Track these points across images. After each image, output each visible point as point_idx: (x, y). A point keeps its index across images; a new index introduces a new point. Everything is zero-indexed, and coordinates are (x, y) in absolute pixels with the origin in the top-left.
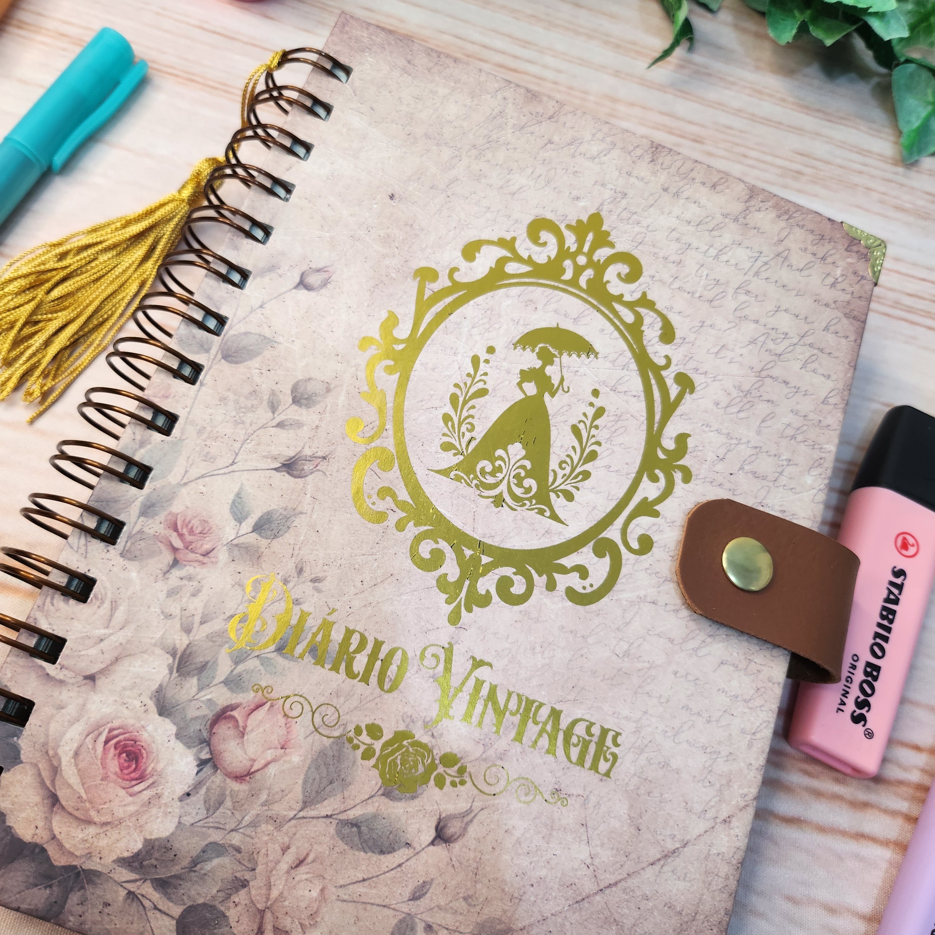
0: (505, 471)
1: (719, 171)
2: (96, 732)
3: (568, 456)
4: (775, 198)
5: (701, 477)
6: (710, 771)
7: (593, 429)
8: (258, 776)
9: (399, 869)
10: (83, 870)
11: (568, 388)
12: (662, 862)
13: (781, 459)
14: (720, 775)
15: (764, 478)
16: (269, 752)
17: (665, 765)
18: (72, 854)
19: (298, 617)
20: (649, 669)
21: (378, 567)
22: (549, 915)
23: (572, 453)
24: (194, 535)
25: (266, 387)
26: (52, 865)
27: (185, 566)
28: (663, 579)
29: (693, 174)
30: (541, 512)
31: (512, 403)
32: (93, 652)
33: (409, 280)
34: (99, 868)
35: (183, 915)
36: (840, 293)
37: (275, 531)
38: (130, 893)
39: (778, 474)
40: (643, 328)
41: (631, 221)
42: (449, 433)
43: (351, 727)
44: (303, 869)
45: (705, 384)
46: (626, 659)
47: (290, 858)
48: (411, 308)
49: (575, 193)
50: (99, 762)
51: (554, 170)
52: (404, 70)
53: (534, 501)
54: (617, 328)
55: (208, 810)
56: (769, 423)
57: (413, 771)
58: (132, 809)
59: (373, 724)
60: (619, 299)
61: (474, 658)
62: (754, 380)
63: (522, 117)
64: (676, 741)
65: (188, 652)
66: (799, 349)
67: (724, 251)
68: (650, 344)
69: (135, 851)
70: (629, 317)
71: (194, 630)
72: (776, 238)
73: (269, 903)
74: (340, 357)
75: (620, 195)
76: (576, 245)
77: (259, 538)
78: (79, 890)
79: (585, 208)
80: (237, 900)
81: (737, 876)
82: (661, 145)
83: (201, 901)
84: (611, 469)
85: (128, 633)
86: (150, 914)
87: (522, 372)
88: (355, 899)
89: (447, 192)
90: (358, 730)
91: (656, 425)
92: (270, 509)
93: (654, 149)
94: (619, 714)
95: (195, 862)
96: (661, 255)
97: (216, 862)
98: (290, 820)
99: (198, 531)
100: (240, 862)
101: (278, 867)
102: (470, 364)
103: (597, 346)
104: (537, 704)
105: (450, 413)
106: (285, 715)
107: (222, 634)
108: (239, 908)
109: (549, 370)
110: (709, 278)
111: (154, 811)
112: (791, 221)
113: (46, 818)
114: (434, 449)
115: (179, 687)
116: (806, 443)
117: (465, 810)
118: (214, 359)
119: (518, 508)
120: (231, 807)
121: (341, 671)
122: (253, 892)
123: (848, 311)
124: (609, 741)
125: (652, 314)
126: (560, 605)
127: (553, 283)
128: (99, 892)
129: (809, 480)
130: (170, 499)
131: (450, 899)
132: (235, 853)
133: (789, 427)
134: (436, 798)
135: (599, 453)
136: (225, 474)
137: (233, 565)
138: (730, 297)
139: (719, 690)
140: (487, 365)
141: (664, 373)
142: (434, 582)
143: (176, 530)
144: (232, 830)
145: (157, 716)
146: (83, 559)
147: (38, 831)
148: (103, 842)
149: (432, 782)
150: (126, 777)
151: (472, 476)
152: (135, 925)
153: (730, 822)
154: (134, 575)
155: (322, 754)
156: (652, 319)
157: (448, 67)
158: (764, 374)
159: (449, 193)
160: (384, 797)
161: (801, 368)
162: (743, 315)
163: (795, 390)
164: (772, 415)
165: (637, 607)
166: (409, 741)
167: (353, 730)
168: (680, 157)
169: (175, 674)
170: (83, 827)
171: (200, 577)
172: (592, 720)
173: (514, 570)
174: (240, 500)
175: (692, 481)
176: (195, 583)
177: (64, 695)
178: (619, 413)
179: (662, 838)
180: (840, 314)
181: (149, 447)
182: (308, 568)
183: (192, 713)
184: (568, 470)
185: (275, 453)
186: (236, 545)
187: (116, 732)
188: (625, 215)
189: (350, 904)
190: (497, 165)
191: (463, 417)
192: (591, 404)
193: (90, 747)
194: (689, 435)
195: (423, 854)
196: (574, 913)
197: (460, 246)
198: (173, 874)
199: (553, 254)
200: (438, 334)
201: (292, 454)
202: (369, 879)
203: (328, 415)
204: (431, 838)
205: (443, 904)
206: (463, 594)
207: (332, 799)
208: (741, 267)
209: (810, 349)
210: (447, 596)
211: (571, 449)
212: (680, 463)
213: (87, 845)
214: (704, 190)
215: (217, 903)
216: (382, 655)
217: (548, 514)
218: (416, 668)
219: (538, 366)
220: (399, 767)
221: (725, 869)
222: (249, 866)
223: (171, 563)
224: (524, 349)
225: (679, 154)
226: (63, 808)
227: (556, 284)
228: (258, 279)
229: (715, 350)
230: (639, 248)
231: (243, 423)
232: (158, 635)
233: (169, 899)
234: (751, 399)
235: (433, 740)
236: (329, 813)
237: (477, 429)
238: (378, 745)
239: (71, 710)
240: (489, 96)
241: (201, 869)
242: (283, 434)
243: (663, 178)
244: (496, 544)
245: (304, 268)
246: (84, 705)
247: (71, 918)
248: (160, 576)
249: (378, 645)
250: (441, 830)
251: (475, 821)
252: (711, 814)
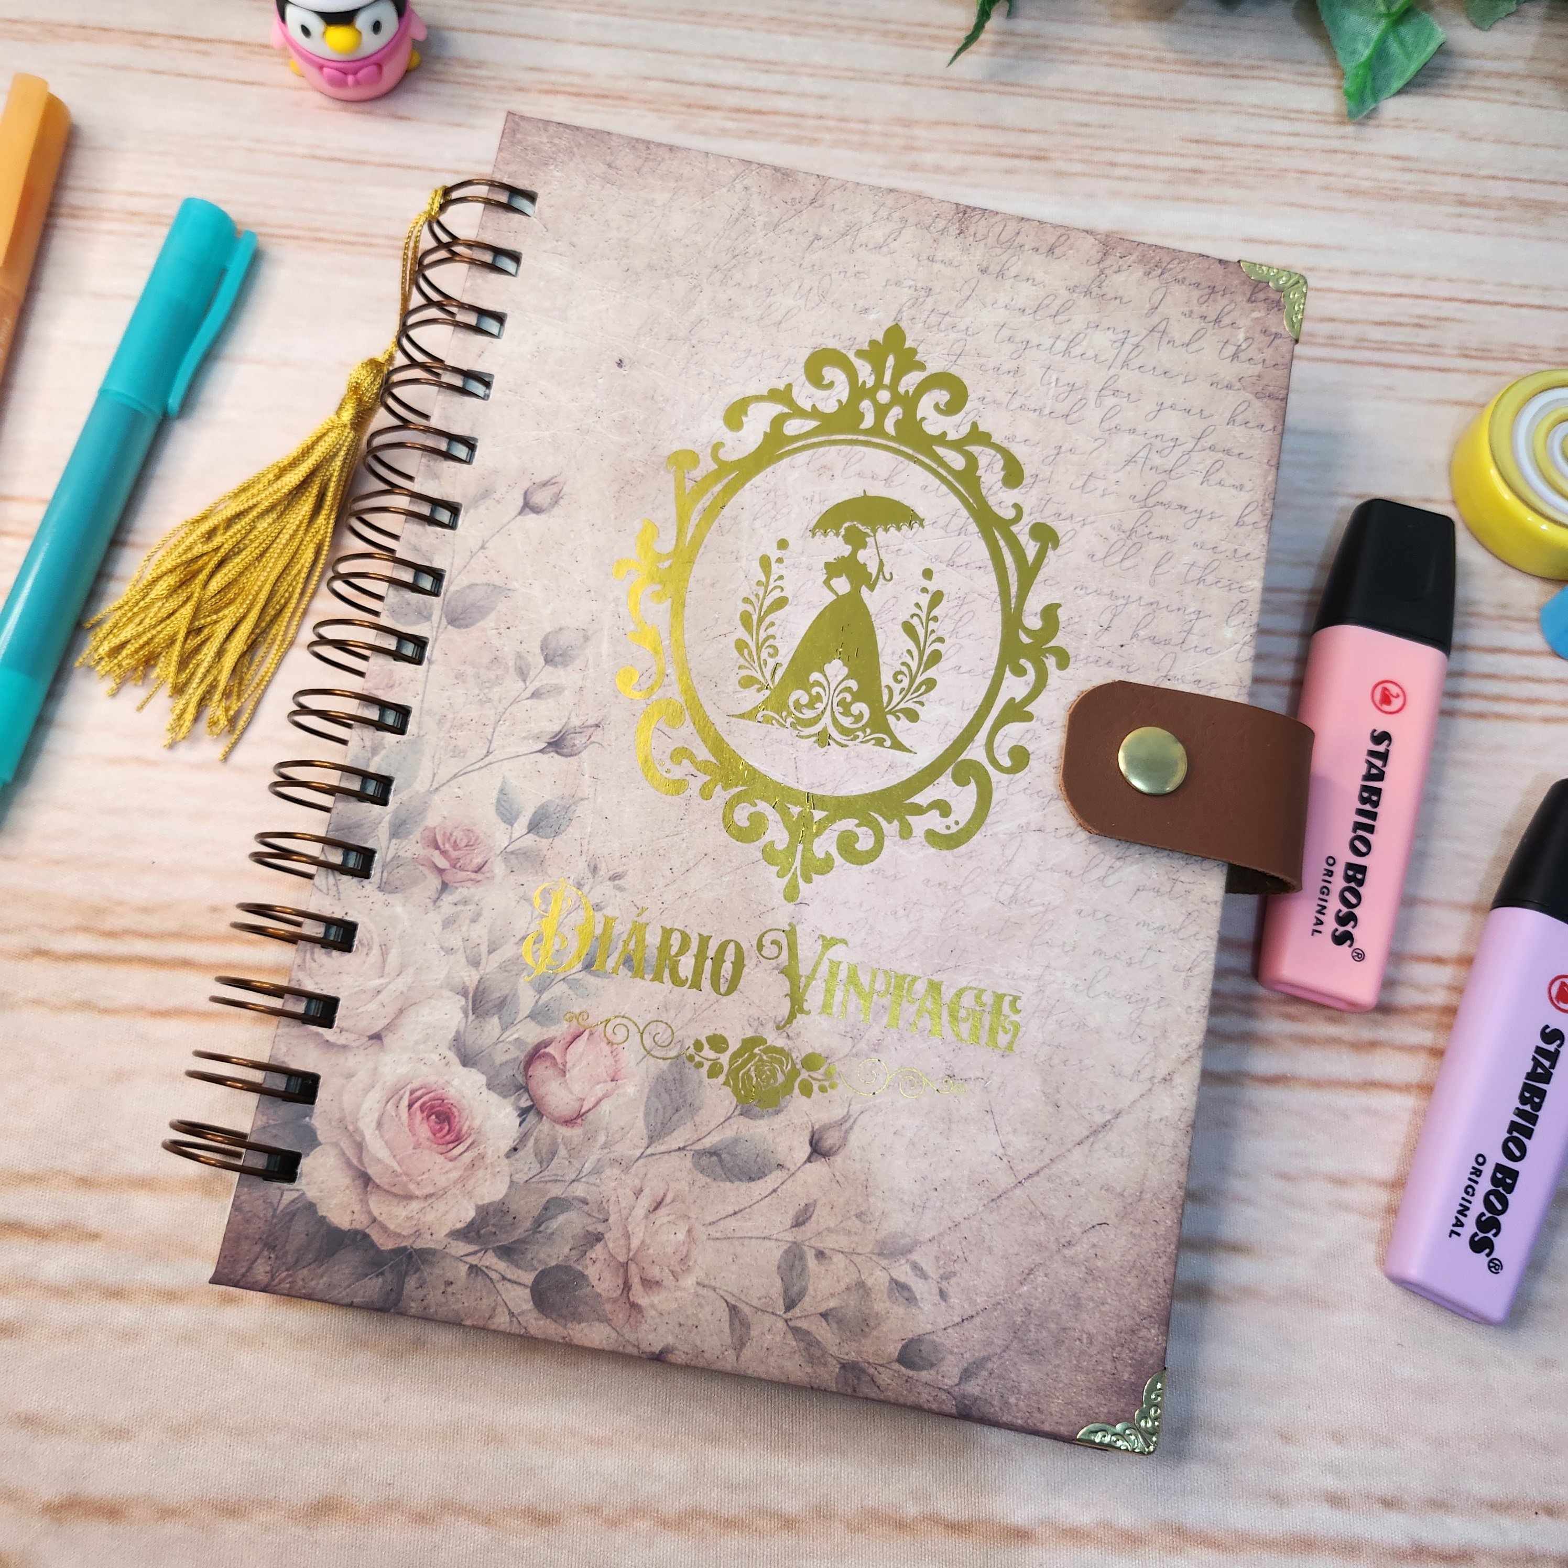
0: (825, 699)
1: (1055, 226)
2: (396, 1097)
3: (903, 664)
4: (1140, 248)
5: (1082, 657)
6: (1139, 1024)
7: (931, 622)
8: (590, 1116)
9: (774, 1195)
10: (416, 1250)
11: (891, 574)
12: (1091, 1140)
13: (1187, 612)
14: (1153, 1027)
15: (1167, 642)
16: (598, 1087)
17: (1081, 1025)
18: (399, 1235)
19: (602, 925)
20: (1045, 912)
21: (688, 848)
22: (962, 1220)
23: (908, 659)
24: (459, 849)
25: (508, 651)
26: (379, 1251)
27: (457, 888)
28: (1049, 798)
29: (1021, 239)
30: (880, 743)
31: (822, 608)
32: (372, 1007)
33: (662, 472)
34: (432, 1245)
35: (536, 1282)
36: (1246, 365)
37: (555, 827)
38: (472, 1267)
39: (1185, 634)
40: (978, 473)
41: (942, 327)
42: (747, 664)
43: (690, 1043)
44: (662, 1211)
45: (1073, 532)
46: (1013, 906)
47: (645, 1202)
48: (671, 511)
49: (861, 303)
50: (407, 1129)
51: (828, 277)
52: (607, 180)
53: (868, 731)
54: (944, 480)
55: (541, 1163)
56: (1165, 568)
57: (772, 1081)
58: (455, 1175)
59: (715, 1035)
60: (941, 439)
61: (822, 937)
62: (1139, 512)
63: (773, 210)
64: (1091, 995)
65: (481, 989)
66: (1196, 457)
67: (1077, 340)
68: (991, 492)
69: (468, 1220)
70: (957, 461)
71: (483, 962)
72: (1147, 306)
73: (631, 1254)
74: (593, 593)
75: (923, 293)
76: (873, 377)
77: (538, 839)
78: (415, 1273)
79: (878, 322)
80: (594, 1256)
81: (1188, 1142)
82: (969, 207)
83: (553, 1263)
84: (962, 670)
85: (407, 978)
86: (499, 1286)
87: (828, 565)
88: (729, 1235)
89: (690, 340)
90: (698, 1046)
91: (1013, 601)
92: (544, 800)
93: (961, 215)
94: (1014, 974)
95: (538, 1222)
96: (991, 365)
97: (561, 1218)
98: (637, 1160)
99: (463, 844)
100: (589, 1215)
101: (634, 1213)
102: (759, 569)
103: (920, 511)
104: (909, 979)
105: (743, 638)
106: (609, 1043)
107: (517, 960)
108: (598, 1264)
109: (862, 556)
110: (1060, 384)
111: (480, 1173)
112: (1165, 276)
113: (361, 1201)
114: (731, 689)
115: (479, 1031)
116: (1219, 585)
117: (841, 1117)
118: (438, 627)
119: (850, 743)
120: (567, 1156)
121: (665, 980)
122: (611, 1245)
123: (1259, 389)
124: (1006, 1008)
125: (988, 450)
126: (921, 854)
127: (849, 437)
128: (437, 1271)
129: (1228, 633)
130: (421, 811)
131: (840, 1219)
132: (581, 1205)
133: (1194, 568)
134: (805, 1109)
135: (943, 652)
136: (481, 768)
137: (512, 877)
138: (1092, 403)
139: (1138, 924)
140: (781, 566)
141: (1015, 529)
142: (760, 854)
143: (437, 847)
144: (573, 1181)
145: (461, 1067)
146: (337, 902)
147: (355, 1216)
148: (430, 1217)
149: (796, 1091)
150: (440, 1141)
151: (784, 714)
152: (484, 1301)
153: (1171, 1079)
154: (399, 909)
155: (660, 1079)
156: (989, 458)
157: (663, 159)
158: (1151, 501)
159: (694, 342)
160: (742, 1117)
161: (1202, 484)
162: (1113, 425)
163: (1197, 515)
164: (1168, 556)
165: (1019, 839)
166: (761, 1047)
167: (692, 1046)
168: (998, 218)
169: (471, 1017)
170: (405, 1203)
171: (477, 898)
172: (982, 986)
173: (857, 821)
174: (505, 798)
175: (1071, 665)
176: (472, 907)
177: (351, 1061)
178: (961, 594)
179: (1087, 1111)
180: (1250, 396)
181: (383, 752)
182: (604, 864)
183: (500, 1057)
184: (906, 682)
185: (536, 731)
186: (512, 853)
187: (418, 1093)
188: (934, 319)
189: (725, 1242)
190: (751, 287)
191: (761, 640)
192: (924, 590)
193: (394, 1114)
194: (1059, 606)
195: (799, 1174)
196: (991, 1212)
197: (720, 413)
198: (516, 1238)
199: (844, 397)
200: (711, 537)
201: (557, 728)
202: (740, 1211)
203: (591, 670)
204: (807, 1155)
205: (832, 1225)
206: (797, 862)
207: (681, 1129)
208: (1103, 359)
209: (1211, 453)
210: (777, 868)
211: (905, 654)
212: (1052, 644)
213: (414, 1222)
214: (1037, 258)
215: (571, 1263)
216: (711, 953)
217: (888, 743)
218: (754, 961)
219: (846, 554)
220: (755, 1079)
221: (1171, 1136)
222: (601, 1217)
223: (439, 887)
224: (825, 534)
225: (997, 213)
226: (378, 1186)
227: (855, 437)
228: (472, 511)
229: (1080, 483)
230: (959, 362)
231: (490, 700)
232: (442, 976)
233: (518, 1266)
234: (1138, 540)
235: (789, 1042)
236: (681, 1145)
237: (782, 652)
238: (725, 1059)
239: (362, 1076)
240: (725, 190)
241: (546, 1229)
242: (543, 707)
243: (978, 254)
244: (829, 794)
245: (526, 485)
246: (376, 1069)
247: (413, 1304)
248: (430, 905)
249: (704, 941)
250: (816, 1144)
251: (855, 1127)
252: (1145, 1074)
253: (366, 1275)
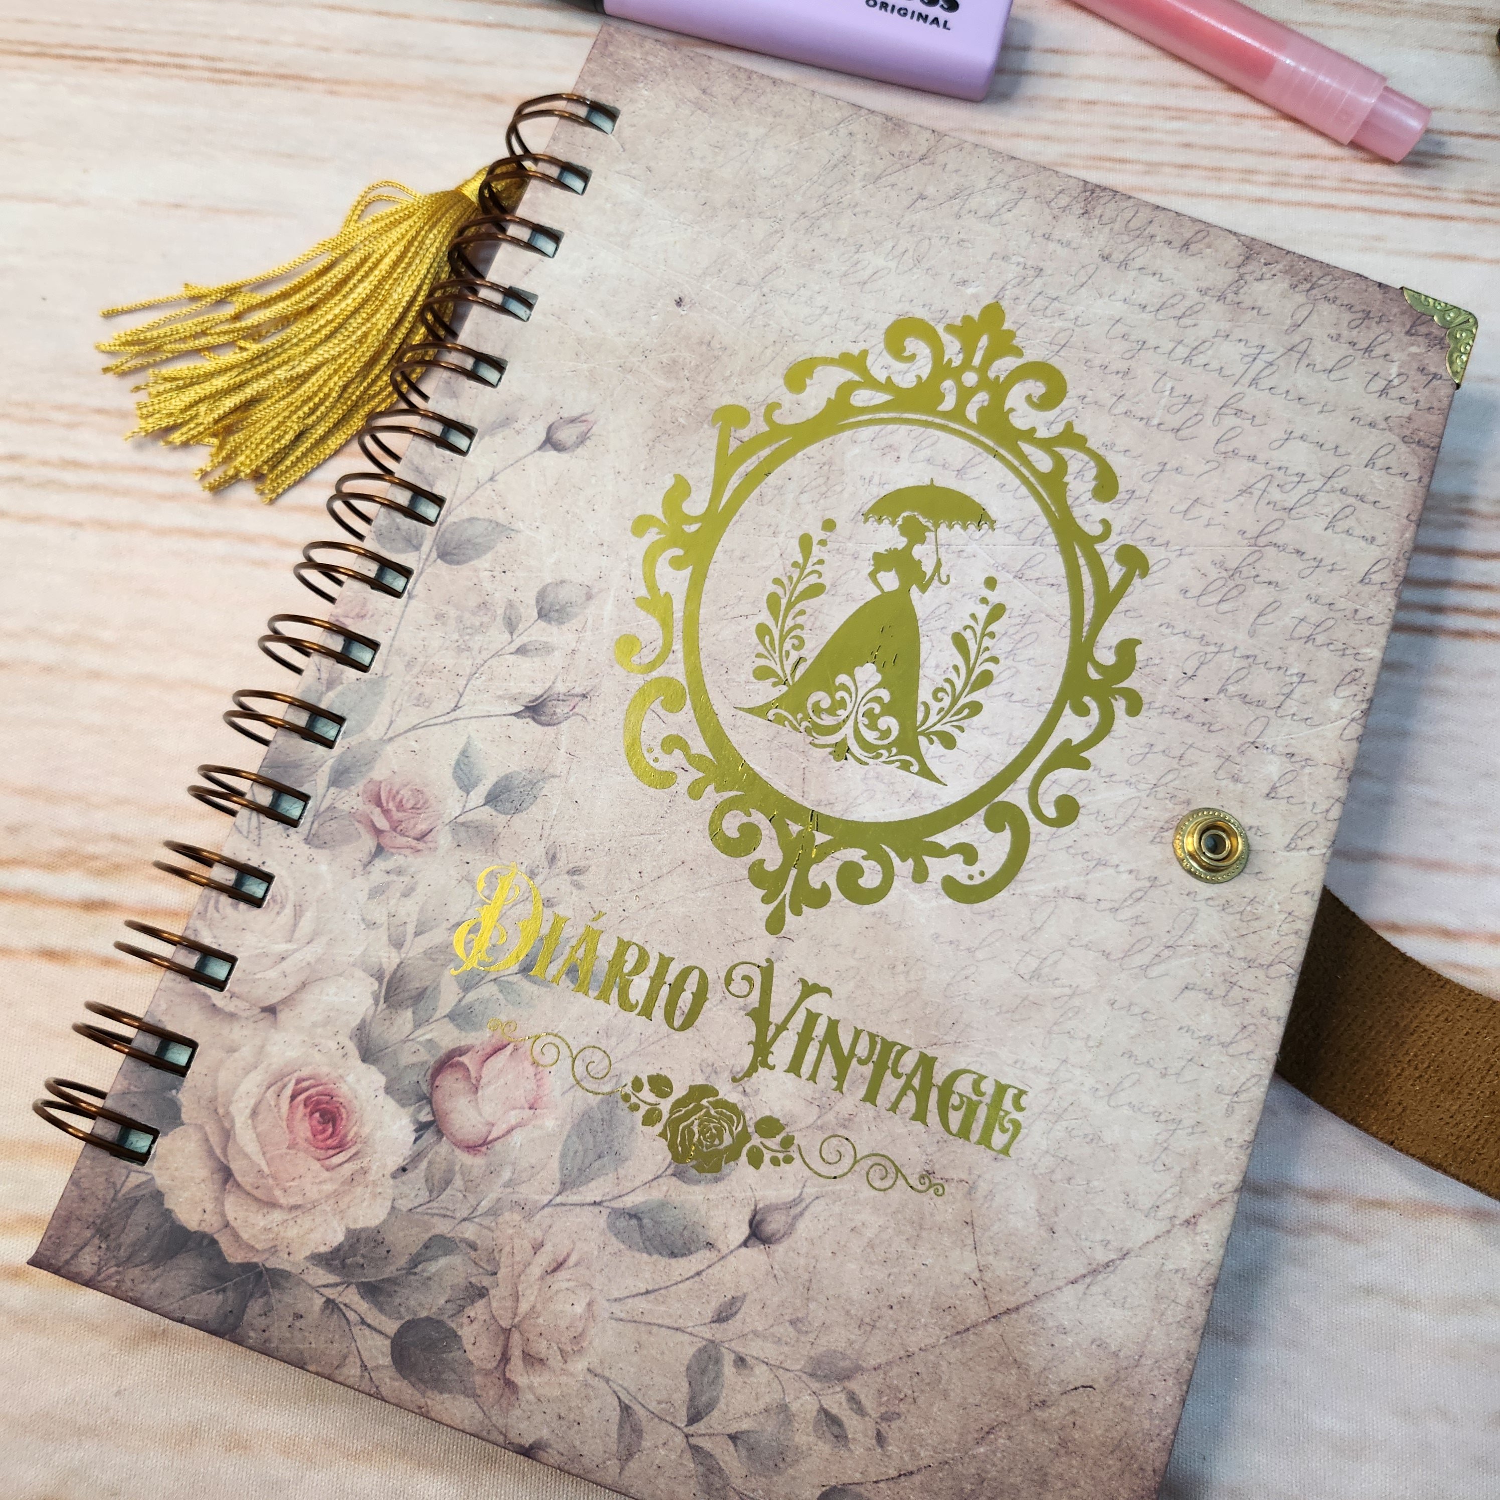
0: (850, 706)
1: (1194, 221)
2: (280, 1084)
3: (948, 680)
4: (1289, 257)
5: (1157, 705)
6: (1166, 1149)
7: (986, 638)
8: (498, 1145)
9: (697, 1279)
10: (267, 1270)
11: (948, 576)
12: (1088, 1280)
13: (1289, 673)
14: (1182, 1155)
15: (1260, 704)
16: (513, 1113)
17: (1094, 1139)
18: (252, 1248)
19: (550, 924)
20: (1071, 997)
21: (663, 851)
22: (917, 1350)
23: (953, 676)
24: (404, 811)
25: (500, 596)
26: (225, 1262)
27: (392, 854)
28: (1094, 863)
29: (1151, 230)
30: (905, 766)
31: (862, 603)
32: (272, 974)
33: (706, 426)
34: (287, 1267)
35: (400, 1333)
36: (1397, 403)
37: (517, 803)
38: (329, 1302)
39: (1283, 697)
40: (1066, 479)
41: (1049, 312)
42: (766, 653)
43: (628, 1080)
44: (562, 1274)
45: (1166, 562)
46: (1034, 982)
47: (544, 1260)
48: (710, 468)
49: (960, 274)
50: (284, 1124)
51: (927, 241)
52: (698, 106)
53: (894, 750)
54: (1025, 481)
55: (431, 1191)
56: (1270, 618)
57: (717, 1142)
58: (329, 1187)
59: (658, 1075)
60: (1029, 435)
61: (803, 981)
62: (1247, 550)
63: (878, 161)
64: (1112, 1104)
65: (399, 974)
66: (1322, 498)
67: (1201, 348)
68: (1077, 502)
69: (335, 1244)
70: (1043, 462)
71: (407, 944)
72: (1289, 322)
73: (516, 1320)
74: (605, 547)
75: (1031, 273)
77: (494, 813)
78: (261, 1297)
79: (976, 297)
80: (472, 1314)
81: (1207, 1304)
82: (1099, 186)
83: (424, 1314)
84: (1014, 698)
85: (317, 948)
86: (356, 1330)
87: (877, 556)
88: (636, 1318)
89: (761, 288)
90: (637, 1085)
91: (1086, 629)
92: (510, 770)
93: (1088, 194)
94: (1024, 1063)
95: (415, 1261)
96: (1097, 362)
97: (443, 1262)
98: (543, 1207)
99: (409, 805)
100: (476, 1264)
101: (528, 1271)
102: (798, 549)
103: (993, 511)
104: (898, 1048)
105: (767, 623)
106: (534, 1063)
107: (446, 949)
108: (475, 1325)
109: (918, 551)
110: (1175, 394)
111: (359, 1190)
112: (1314, 292)
113: (217, 1199)
114: (743, 677)
115: (387, 1022)
116: (1331, 647)
117: (791, 1198)
118: (427, 559)
119: (871, 761)
120: (462, 1188)
121: (611, 1001)
122: (494, 1304)
123: (1408, 433)
124: (1008, 1103)
125: (1081, 455)
126: (934, 903)
127: (924, 418)
128: (288, 1299)
129: (1335, 704)
130: (369, 762)
131: (771, 1322)
132: (469, 1250)
133: (1303, 623)
134: (749, 1181)
135: (995, 674)
136: (445, 723)
137: (458, 852)
138: (1208, 421)
139: (1181, 1028)
140: (823, 549)
141: (1099, 547)
142: (745, 873)
143: (379, 804)
144: (464, 1220)
145: (359, 1062)
146: (255, 848)
147: (206, 1216)
148: (292, 1232)
149: (744, 1158)
150: (321, 1144)
151: (800, 716)
152: (336, 1345)
153: (1195, 1223)
154: (324, 868)
155: (587, 1116)
156: (1081, 464)
157: (764, 92)
158: (1263, 540)
159: (765, 290)
160: (674, 1178)
161: (1326, 529)
162: (1231, 449)
163: (1315, 564)
164: (1274, 605)
165: (1053, 904)
166: (711, 1099)
167: (630, 1084)
168: (1130, 203)
169: (382, 1005)
170: (265, 1211)
171: (413, 869)
172: (983, 1072)
173: (865, 853)
174: (466, 760)
175: (1143, 713)
176: (407, 879)
177: (236, 1033)
178: (1027, 611)
179: (1088, 1244)
180: (1395, 439)
181: (340, 688)
182: (564, 855)
183: (407, 1058)
184: (947, 701)
185: (515, 691)
186: (463, 824)
187: (305, 1084)
188: (1040, 302)
189: (629, 1325)
190: (839, 239)
191: (786, 629)
192: (984, 601)
193: (273, 1103)
194: (1139, 642)
195: (731, 1258)
196: (954, 1348)
197: (782, 371)
198: (385, 1276)
199: (925, 373)
200: (748, 506)
201: (539, 692)
202: (654, 1291)
203: (589, 633)
204: (742, 1238)
205: (760, 1329)
206: (788, 889)
207: (601, 1180)
208: (1229, 373)
209: (1342, 496)
210: (763, 892)
211: (951, 669)
212: (1124, 684)
213: (271, 1236)
214: (1168, 252)
215: (445, 1318)
216: (670, 978)
217: (915, 768)
218: (719, 995)
219: (900, 547)
220: (697, 1136)
221: (1185, 1293)
222: (489, 1268)
223: (373, 850)
224: (880, 520)
225: (1130, 197)
226: (238, 1185)
227: (930, 419)
228: (487, 438)
229: (1183, 507)
230: (1062, 353)
231: (469, 649)
232: (358, 952)
233: (382, 1310)
234: (1242, 582)
235: (745, 1099)
236: (598, 1199)
237: (809, 645)
238: (665, 1106)
239: (246, 1052)
240: (827, 133)
241: (423, 1271)
242: (525, 664)
243: (1101, 239)
244: (837, 816)
245: (552, 418)
246: (263, 1047)
247: (252, 1334)
248: (359, 869)
249: (665, 962)
250: (757, 1226)
251: (807, 1214)
252: (1166, 1211)
253: (205, 1289)
